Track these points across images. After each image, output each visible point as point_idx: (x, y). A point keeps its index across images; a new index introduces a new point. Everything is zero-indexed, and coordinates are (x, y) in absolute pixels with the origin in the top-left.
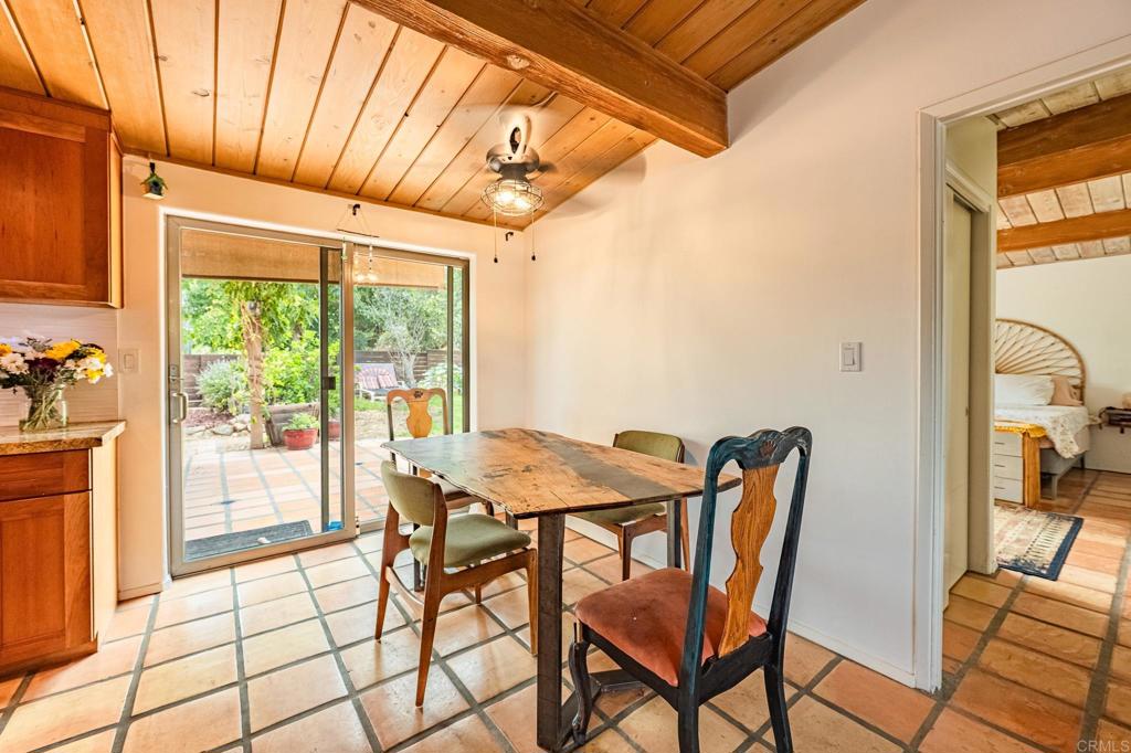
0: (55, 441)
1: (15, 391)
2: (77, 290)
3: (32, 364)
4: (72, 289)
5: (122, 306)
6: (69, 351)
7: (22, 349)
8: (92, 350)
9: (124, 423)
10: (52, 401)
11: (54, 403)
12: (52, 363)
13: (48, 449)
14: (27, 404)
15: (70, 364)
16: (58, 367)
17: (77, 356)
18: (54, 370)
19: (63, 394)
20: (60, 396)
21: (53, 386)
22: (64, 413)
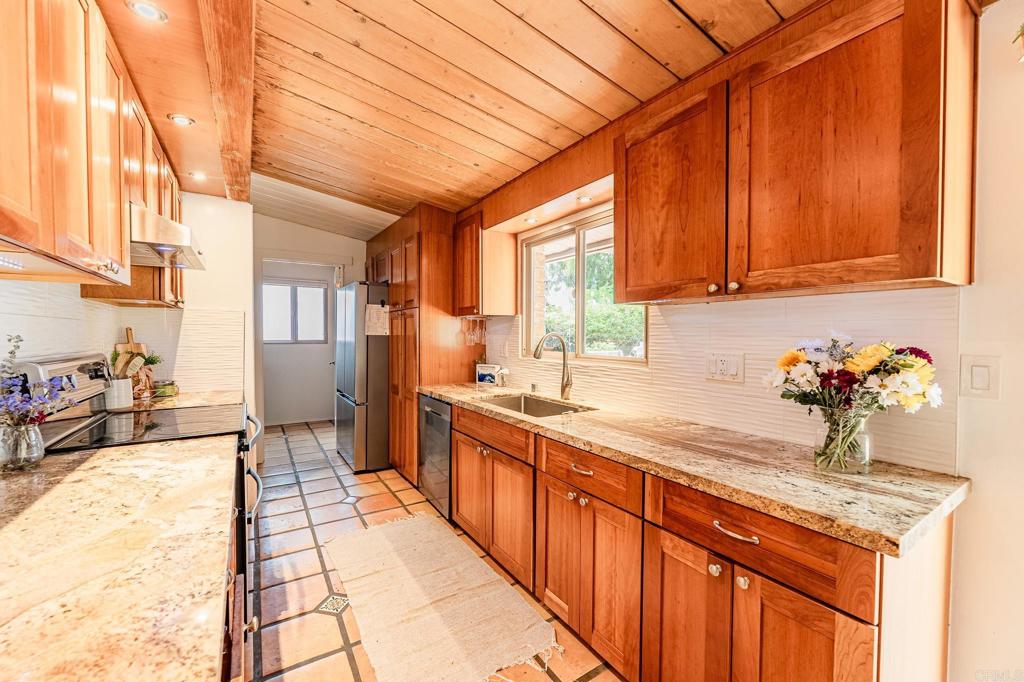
0: (827, 519)
1: (810, 410)
2: (886, 264)
3: (826, 378)
4: (879, 264)
5: (970, 281)
6: (873, 362)
7: (814, 358)
8: (911, 359)
9: (965, 485)
10: (851, 432)
11: (854, 435)
12: (848, 379)
13: (816, 528)
14: (824, 429)
15: (873, 382)
16: (856, 386)
17: (883, 369)
18: (851, 391)
19: (868, 423)
20: (862, 426)
21: (852, 413)
22: (867, 451)
